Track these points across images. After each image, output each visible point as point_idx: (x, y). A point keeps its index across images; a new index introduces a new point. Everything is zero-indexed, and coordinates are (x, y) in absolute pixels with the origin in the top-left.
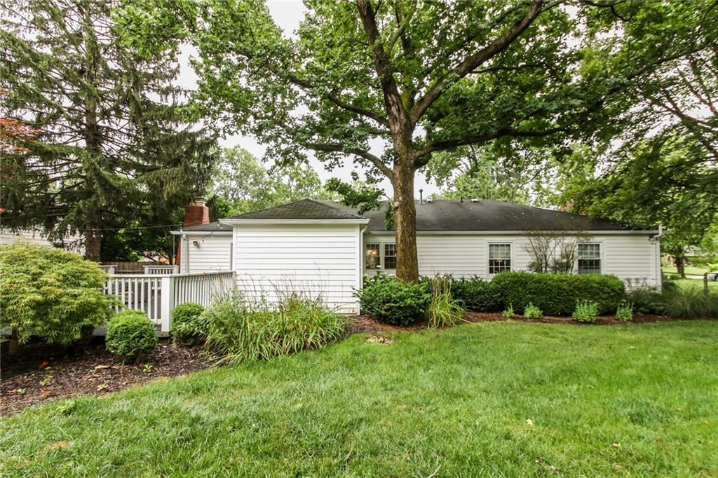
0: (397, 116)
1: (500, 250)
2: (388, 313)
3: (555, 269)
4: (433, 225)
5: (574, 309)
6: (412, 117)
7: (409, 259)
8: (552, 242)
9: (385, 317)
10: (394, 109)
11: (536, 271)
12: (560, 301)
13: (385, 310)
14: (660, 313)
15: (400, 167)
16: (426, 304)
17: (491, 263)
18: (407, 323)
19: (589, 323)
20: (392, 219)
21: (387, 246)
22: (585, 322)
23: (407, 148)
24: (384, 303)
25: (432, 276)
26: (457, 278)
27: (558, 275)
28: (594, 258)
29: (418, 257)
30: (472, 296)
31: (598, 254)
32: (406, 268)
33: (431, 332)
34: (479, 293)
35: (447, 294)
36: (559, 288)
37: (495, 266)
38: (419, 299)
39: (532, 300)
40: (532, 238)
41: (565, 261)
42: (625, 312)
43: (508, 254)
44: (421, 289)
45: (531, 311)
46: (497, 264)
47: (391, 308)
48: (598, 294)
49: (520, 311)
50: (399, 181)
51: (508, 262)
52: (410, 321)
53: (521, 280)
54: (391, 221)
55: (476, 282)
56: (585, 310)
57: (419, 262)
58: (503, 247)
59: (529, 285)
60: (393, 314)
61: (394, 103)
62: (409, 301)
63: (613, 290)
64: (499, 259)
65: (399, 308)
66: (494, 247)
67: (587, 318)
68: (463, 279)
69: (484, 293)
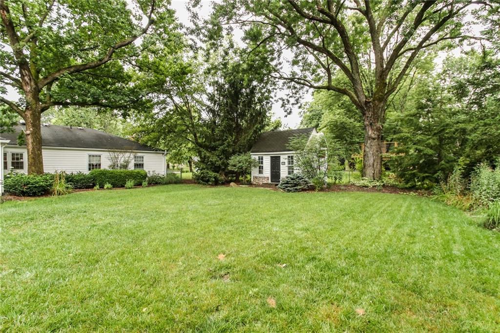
0: (29, 82)
1: (95, 158)
2: (28, 190)
3: (121, 168)
4: (51, 143)
5: (125, 183)
6: (39, 84)
7: (37, 163)
8: (121, 155)
9: (27, 192)
10: (26, 78)
11: (112, 168)
12: (120, 181)
13: (26, 189)
14: (159, 184)
15: (31, 112)
16: (51, 185)
17: (90, 165)
18: (40, 194)
19: (131, 188)
20: (23, 139)
21: (13, 155)
22: (129, 188)
23: (36, 102)
24: (25, 185)
25: (52, 172)
26: (69, 173)
27: (122, 170)
28: (141, 162)
29: (43, 162)
30: (77, 181)
31: (143, 161)
32: (35, 168)
33: (54, 198)
34: (81, 180)
35: (63, 181)
36: (120, 175)
37: (91, 166)
38: (47, 183)
39: (108, 181)
40: (111, 153)
41: (125, 164)
42: (145, 183)
43: (100, 160)
44: (48, 178)
45: (107, 185)
46: (93, 165)
47: (30, 187)
48: (136, 177)
49: (102, 187)
50: (30, 119)
51: (100, 165)
52: (41, 193)
53: (104, 173)
54: (22, 140)
55: (80, 174)
56: (129, 183)
57: (44, 164)
58: (96, 157)
59: (107, 175)
60: (31, 190)
61: (26, 75)
62: (41, 183)
63: (142, 175)
64: (95, 163)
65: (36, 187)
66: (92, 157)
67: (130, 187)
68: (72, 174)
69: (84, 180)
